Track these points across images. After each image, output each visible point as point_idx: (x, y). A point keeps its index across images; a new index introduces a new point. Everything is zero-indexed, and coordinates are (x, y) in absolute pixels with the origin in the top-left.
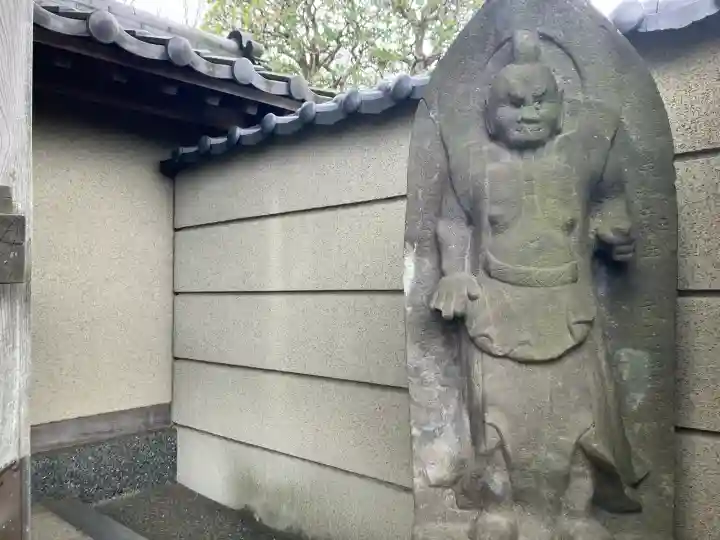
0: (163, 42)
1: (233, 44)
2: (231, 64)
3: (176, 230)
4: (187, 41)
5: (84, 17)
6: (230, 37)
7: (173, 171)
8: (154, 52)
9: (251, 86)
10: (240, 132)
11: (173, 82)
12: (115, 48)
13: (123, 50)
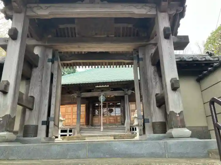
0: (192, 58)
1: (207, 54)
2: (205, 57)
3: (202, 91)
4: (196, 56)
5: (180, 58)
6: (206, 53)
7: (199, 80)
8: (191, 60)
9: (210, 60)
10: (209, 68)
11: (195, 63)
12: (185, 61)
13: (186, 61)
